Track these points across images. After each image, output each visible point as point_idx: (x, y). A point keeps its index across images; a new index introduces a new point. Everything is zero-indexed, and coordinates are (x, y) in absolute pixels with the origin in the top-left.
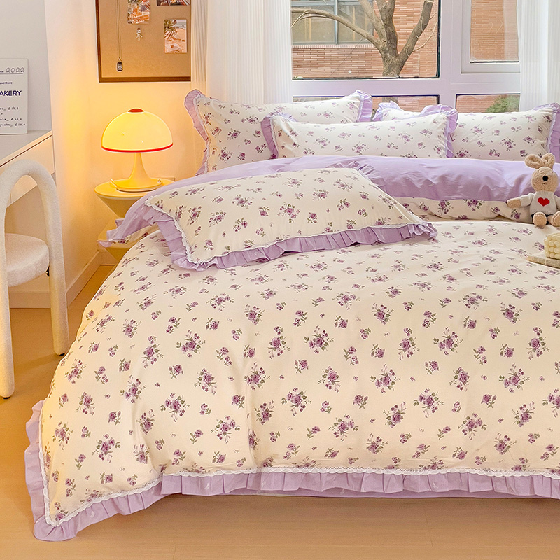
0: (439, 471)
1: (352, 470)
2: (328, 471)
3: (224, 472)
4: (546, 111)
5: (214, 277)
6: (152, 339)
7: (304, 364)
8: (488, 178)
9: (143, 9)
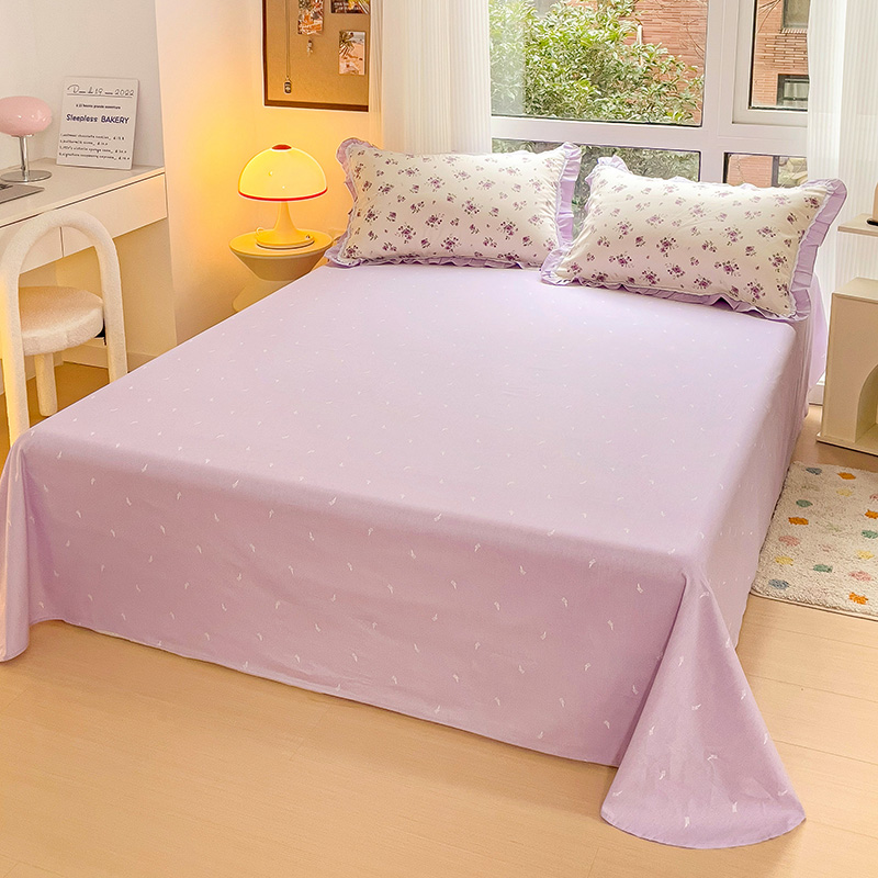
4: (815, 191)
9: (316, 17)
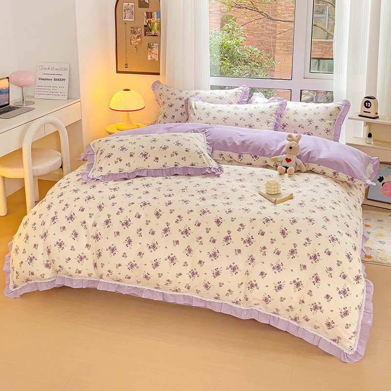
0: (179, 293)
1: (139, 286)
2: (128, 285)
3: (83, 278)
5: (96, 185)
6: (56, 213)
7: (118, 233)
9: (138, 38)
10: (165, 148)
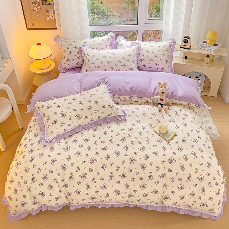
4: (170, 42)
5: (53, 147)
6: (33, 175)
7: (80, 183)
8: (145, 88)
9: (38, 6)
10: (90, 109)
